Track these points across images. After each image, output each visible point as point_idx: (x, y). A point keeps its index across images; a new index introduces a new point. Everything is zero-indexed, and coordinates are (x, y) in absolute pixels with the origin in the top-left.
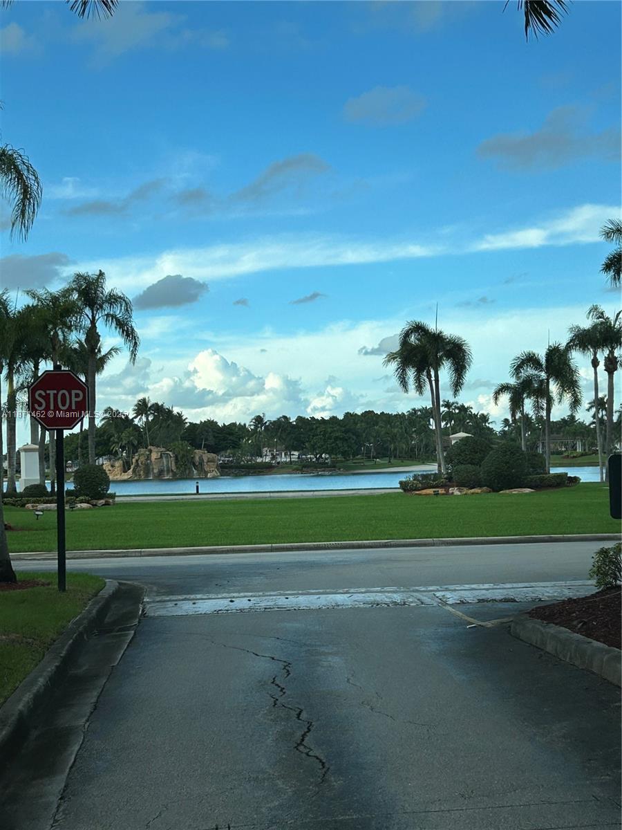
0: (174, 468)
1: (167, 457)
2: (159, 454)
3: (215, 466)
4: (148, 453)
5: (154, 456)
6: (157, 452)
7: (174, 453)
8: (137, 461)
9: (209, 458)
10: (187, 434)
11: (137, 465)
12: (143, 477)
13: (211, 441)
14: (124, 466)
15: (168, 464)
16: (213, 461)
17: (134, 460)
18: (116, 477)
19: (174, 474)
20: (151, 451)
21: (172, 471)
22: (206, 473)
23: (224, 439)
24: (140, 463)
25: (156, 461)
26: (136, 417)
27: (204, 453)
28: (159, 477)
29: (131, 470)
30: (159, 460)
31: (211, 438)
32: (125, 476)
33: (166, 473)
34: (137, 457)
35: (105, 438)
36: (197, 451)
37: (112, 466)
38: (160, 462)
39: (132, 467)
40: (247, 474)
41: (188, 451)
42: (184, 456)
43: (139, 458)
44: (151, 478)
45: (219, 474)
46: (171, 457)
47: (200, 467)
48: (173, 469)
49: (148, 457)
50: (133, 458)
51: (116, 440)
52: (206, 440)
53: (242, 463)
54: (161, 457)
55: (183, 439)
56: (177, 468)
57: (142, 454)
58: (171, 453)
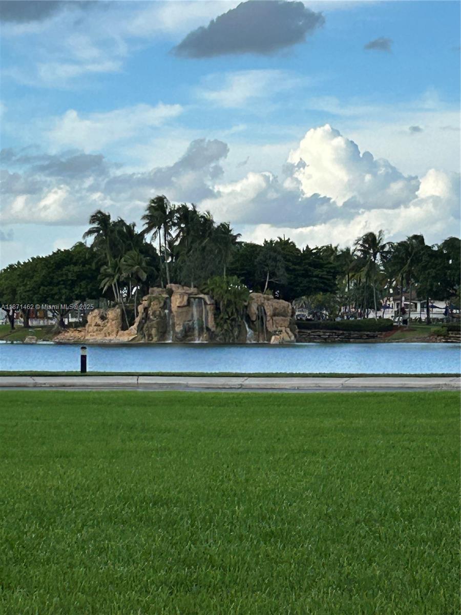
0: (211, 324)
1: (199, 305)
2: (186, 298)
3: (287, 323)
4: (165, 296)
5: (176, 301)
6: (182, 295)
7: (212, 298)
8: (146, 309)
9: (275, 309)
10: (238, 264)
11: (146, 318)
12: (155, 339)
13: (283, 277)
14: (123, 320)
15: (201, 317)
16: (283, 314)
17: (140, 308)
18: (108, 338)
19: (212, 336)
20: (171, 293)
21: (208, 329)
22: (269, 335)
23: (306, 274)
24: (150, 312)
25: (180, 310)
26: (147, 231)
27: (268, 300)
28: (185, 340)
29: (136, 325)
30: (185, 309)
31: (281, 272)
32: (125, 337)
33: (196, 332)
34: (145, 303)
35: (94, 266)
36: (254, 295)
37: (103, 318)
38: (187, 312)
39: (137, 320)
40: (346, 340)
41: (238, 294)
42: (229, 303)
43: (149, 305)
44: (170, 341)
45: (293, 338)
46: (206, 303)
47: (259, 324)
48: (210, 326)
49: (165, 303)
50: (139, 304)
51: (109, 270)
52: (273, 274)
53: (338, 319)
54: (189, 303)
55: (231, 272)
56: (217, 325)
57: (155, 298)
58: (206, 297)
